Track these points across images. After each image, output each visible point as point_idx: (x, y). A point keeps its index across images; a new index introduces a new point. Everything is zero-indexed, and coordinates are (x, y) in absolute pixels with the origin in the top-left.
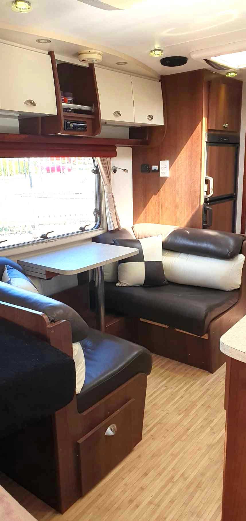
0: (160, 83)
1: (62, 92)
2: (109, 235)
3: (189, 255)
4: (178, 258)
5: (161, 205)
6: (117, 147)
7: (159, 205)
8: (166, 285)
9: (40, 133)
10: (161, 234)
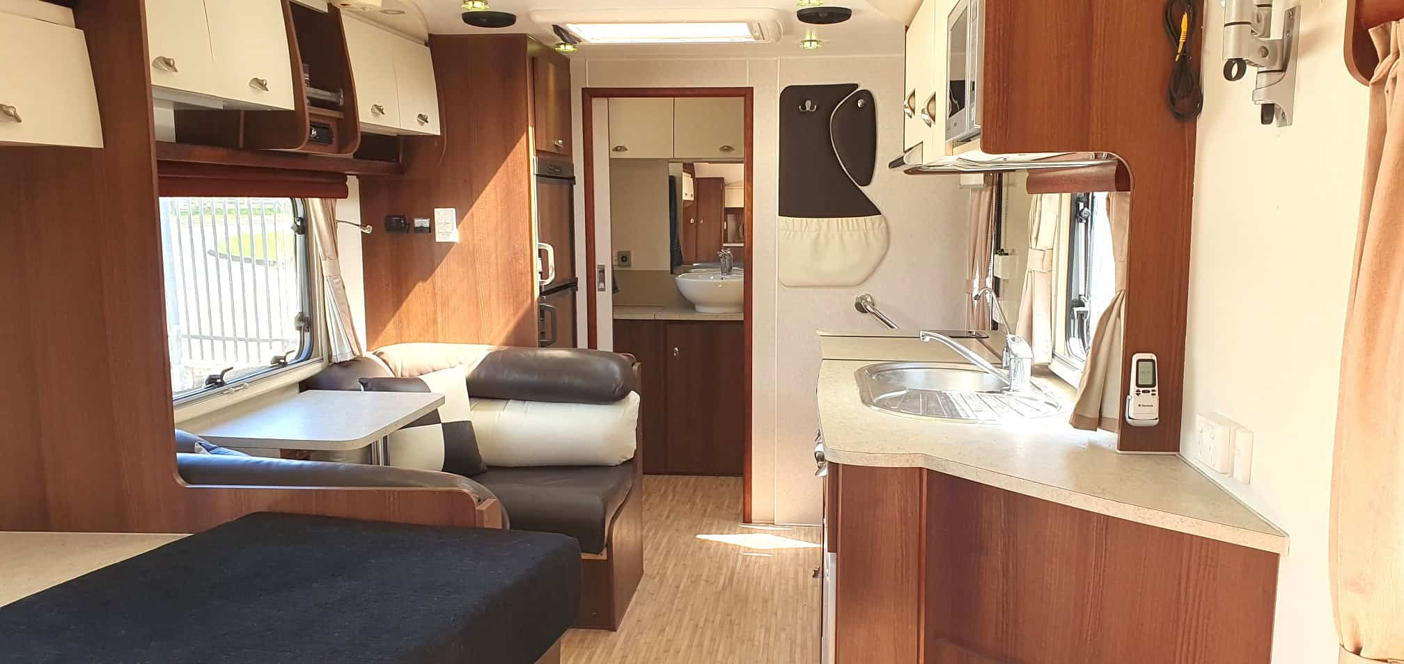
0: (428, 49)
1: (306, 65)
2: (338, 372)
3: (527, 402)
4: (505, 411)
5: (438, 303)
6: (348, 176)
7: (435, 302)
8: (484, 472)
9: (241, 145)
10: (460, 363)
